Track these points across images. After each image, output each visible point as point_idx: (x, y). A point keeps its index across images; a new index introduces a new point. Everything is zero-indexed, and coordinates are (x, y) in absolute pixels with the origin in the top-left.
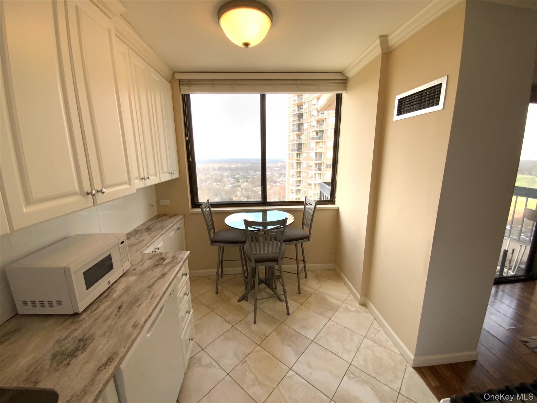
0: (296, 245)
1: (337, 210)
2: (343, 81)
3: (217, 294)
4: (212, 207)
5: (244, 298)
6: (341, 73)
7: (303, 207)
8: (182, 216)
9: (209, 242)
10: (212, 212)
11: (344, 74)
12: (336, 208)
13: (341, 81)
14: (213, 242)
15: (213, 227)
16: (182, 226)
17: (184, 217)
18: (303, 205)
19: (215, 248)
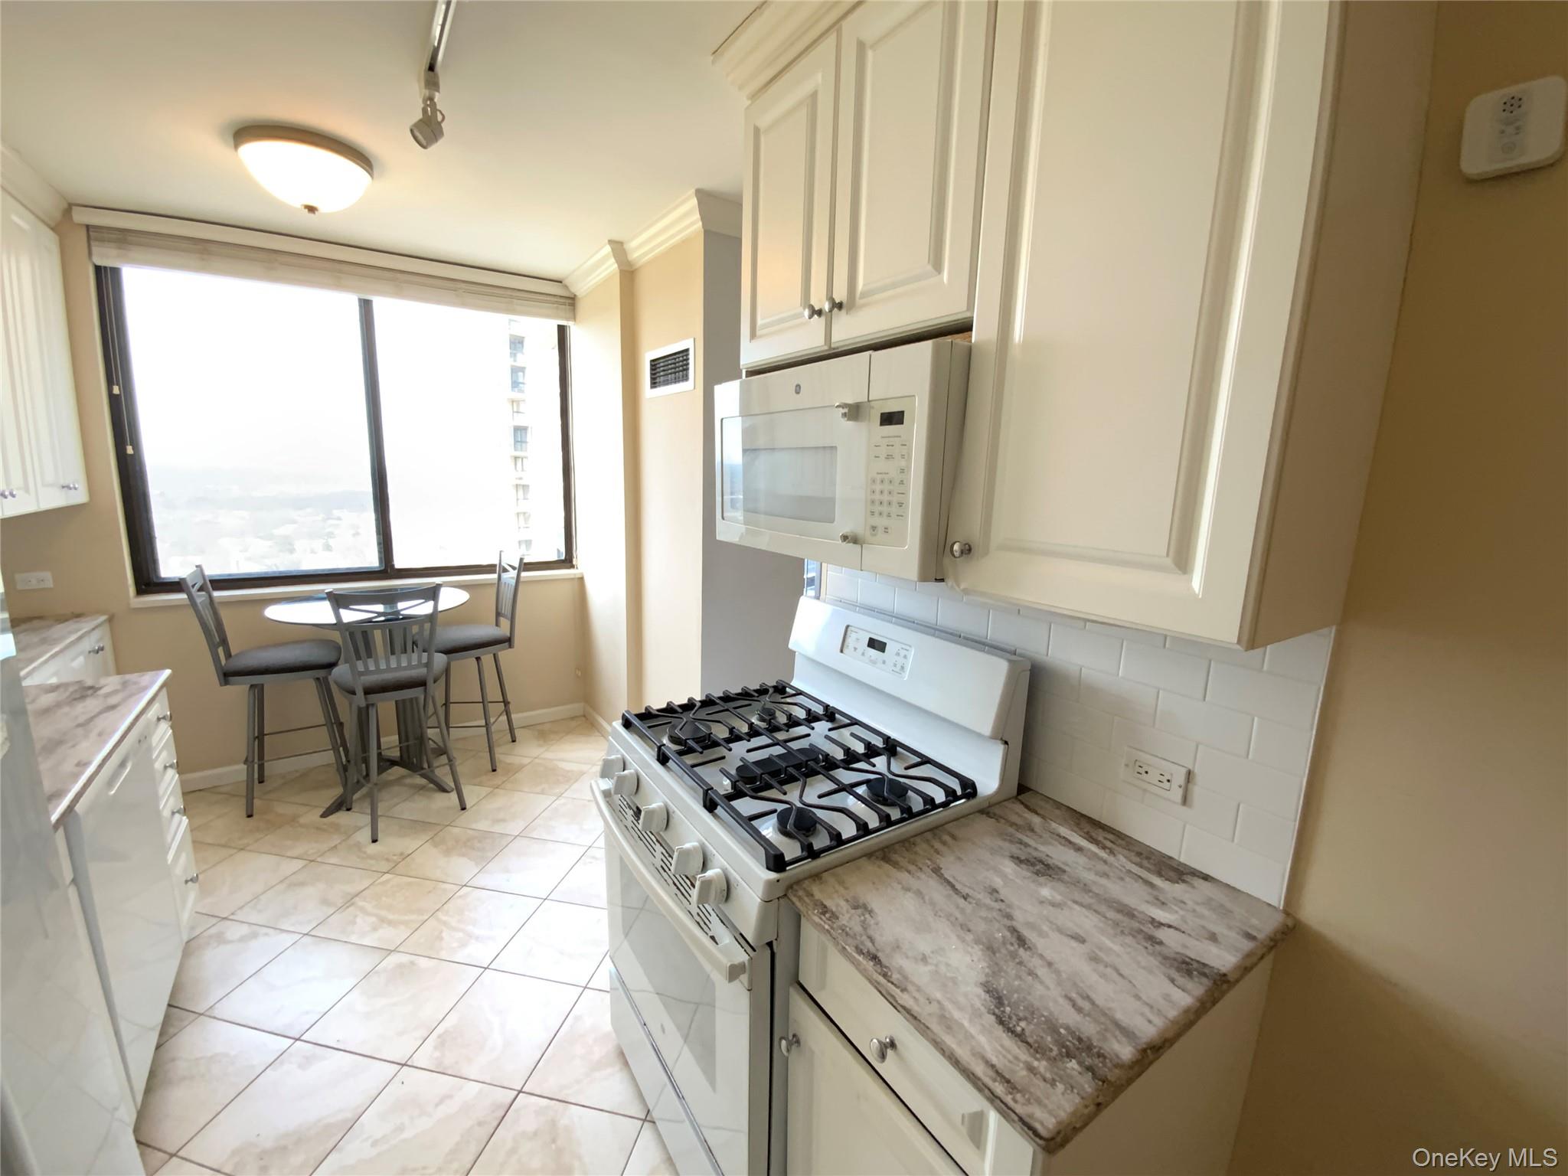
0: (478, 659)
1: (581, 579)
2: (568, 301)
3: (250, 816)
4: (215, 589)
5: (342, 805)
6: (561, 282)
7: (495, 576)
8: (103, 618)
9: (213, 677)
10: (216, 601)
11: (566, 287)
12: (577, 576)
13: (563, 300)
14: (227, 676)
15: (224, 642)
16: (107, 643)
17: (111, 620)
18: (495, 573)
19: (239, 690)
